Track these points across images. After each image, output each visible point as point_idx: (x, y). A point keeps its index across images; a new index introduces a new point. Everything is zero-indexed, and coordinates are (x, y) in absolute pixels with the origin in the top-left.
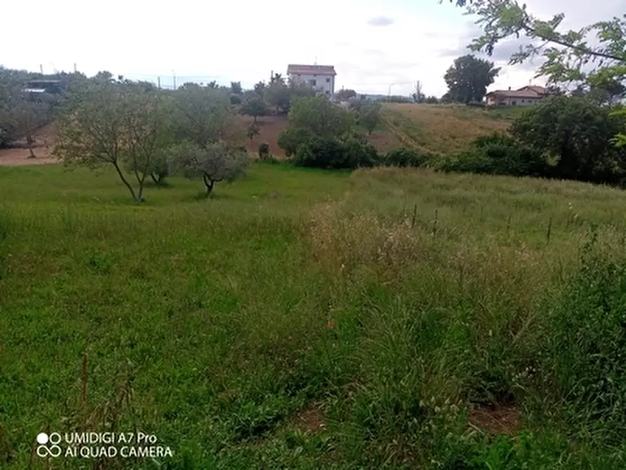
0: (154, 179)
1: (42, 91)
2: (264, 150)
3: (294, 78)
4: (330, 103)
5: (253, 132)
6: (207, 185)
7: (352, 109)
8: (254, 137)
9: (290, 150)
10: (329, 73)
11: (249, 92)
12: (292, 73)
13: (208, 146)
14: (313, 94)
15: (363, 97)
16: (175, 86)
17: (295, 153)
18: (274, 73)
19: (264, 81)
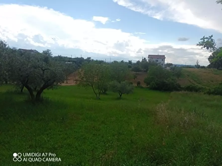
0: (103, 92)
2: (139, 83)
4: (163, 68)
5: (135, 77)
6: (120, 95)
7: (171, 70)
8: (135, 79)
9: (148, 84)
10: (163, 57)
11: (134, 64)
12: (150, 58)
13: (121, 82)
14: (157, 65)
15: (175, 66)
16: (110, 61)
17: (150, 85)
18: (143, 58)
19: (140, 60)
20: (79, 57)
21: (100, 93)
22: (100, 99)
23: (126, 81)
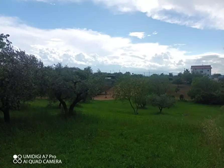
0: (141, 106)
1: (110, 78)
2: (182, 97)
3: (193, 70)
4: (210, 79)
5: (177, 90)
6: (160, 109)
7: (220, 81)
8: (178, 92)
9: (193, 97)
11: (176, 76)
12: (193, 69)
13: (161, 95)
14: (202, 76)
16: (149, 75)
17: (195, 98)
18: (186, 69)
19: (182, 72)
20: (118, 72)
21: (138, 108)
22: (138, 113)
23: (166, 94)
